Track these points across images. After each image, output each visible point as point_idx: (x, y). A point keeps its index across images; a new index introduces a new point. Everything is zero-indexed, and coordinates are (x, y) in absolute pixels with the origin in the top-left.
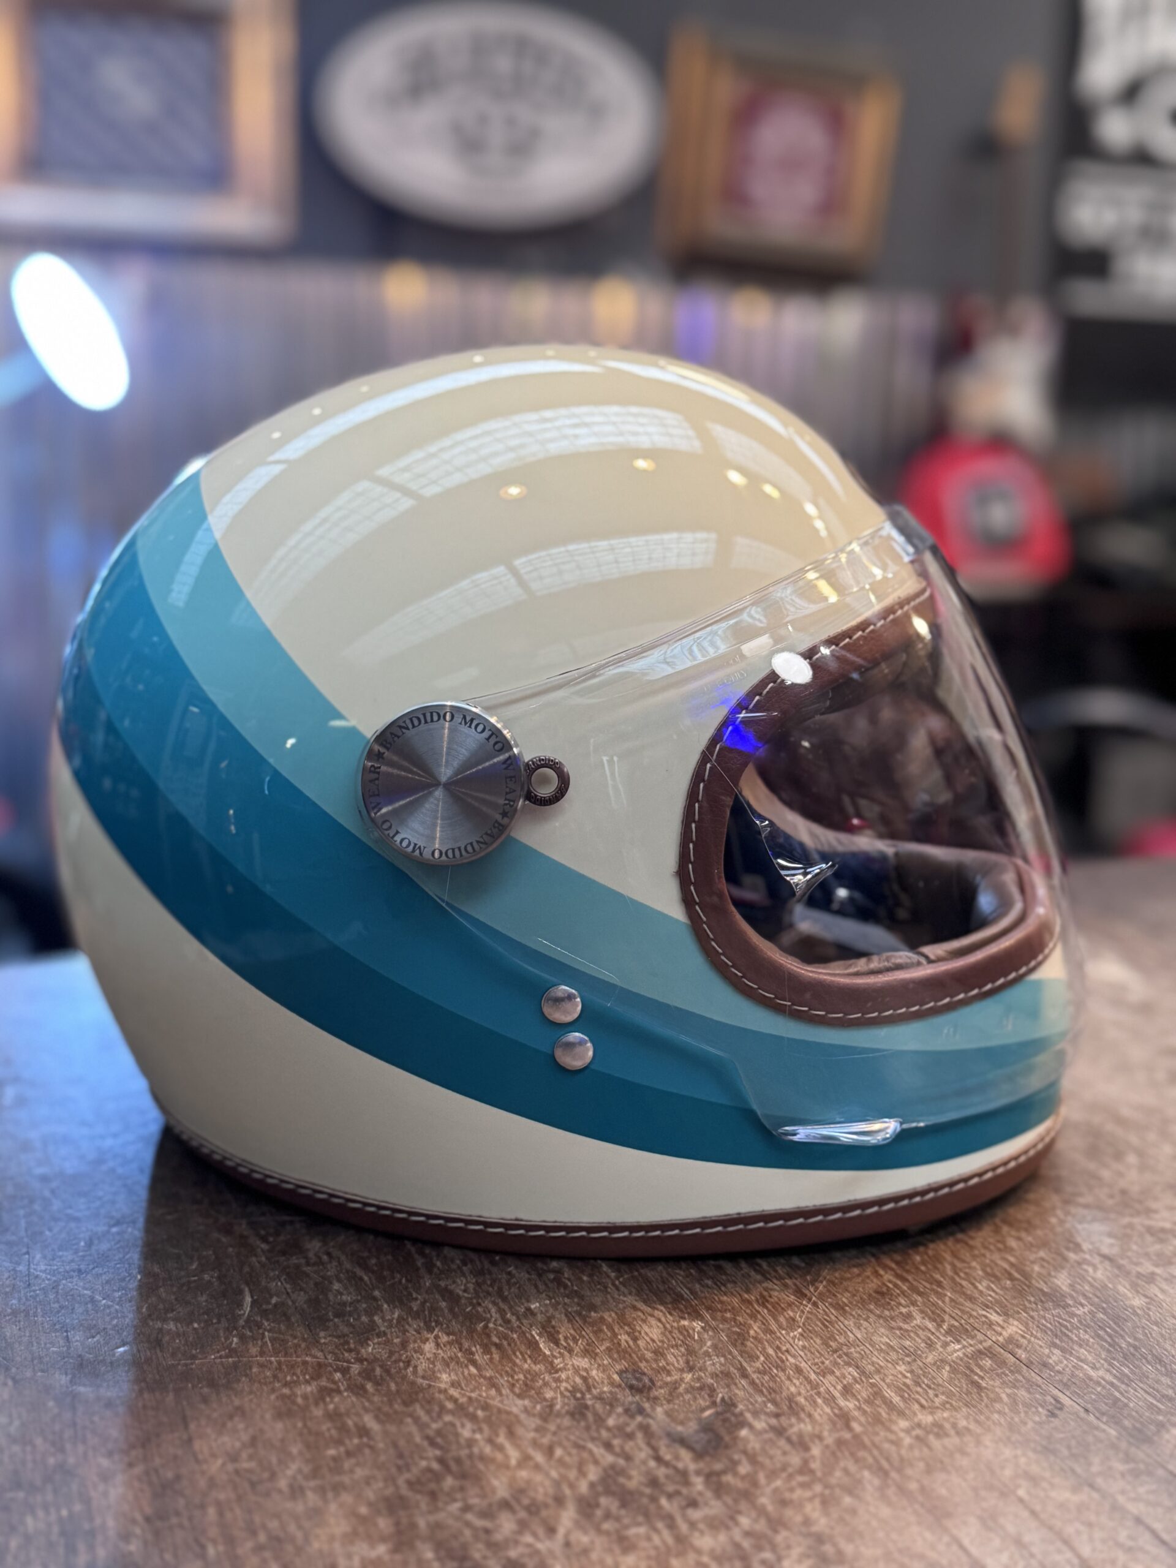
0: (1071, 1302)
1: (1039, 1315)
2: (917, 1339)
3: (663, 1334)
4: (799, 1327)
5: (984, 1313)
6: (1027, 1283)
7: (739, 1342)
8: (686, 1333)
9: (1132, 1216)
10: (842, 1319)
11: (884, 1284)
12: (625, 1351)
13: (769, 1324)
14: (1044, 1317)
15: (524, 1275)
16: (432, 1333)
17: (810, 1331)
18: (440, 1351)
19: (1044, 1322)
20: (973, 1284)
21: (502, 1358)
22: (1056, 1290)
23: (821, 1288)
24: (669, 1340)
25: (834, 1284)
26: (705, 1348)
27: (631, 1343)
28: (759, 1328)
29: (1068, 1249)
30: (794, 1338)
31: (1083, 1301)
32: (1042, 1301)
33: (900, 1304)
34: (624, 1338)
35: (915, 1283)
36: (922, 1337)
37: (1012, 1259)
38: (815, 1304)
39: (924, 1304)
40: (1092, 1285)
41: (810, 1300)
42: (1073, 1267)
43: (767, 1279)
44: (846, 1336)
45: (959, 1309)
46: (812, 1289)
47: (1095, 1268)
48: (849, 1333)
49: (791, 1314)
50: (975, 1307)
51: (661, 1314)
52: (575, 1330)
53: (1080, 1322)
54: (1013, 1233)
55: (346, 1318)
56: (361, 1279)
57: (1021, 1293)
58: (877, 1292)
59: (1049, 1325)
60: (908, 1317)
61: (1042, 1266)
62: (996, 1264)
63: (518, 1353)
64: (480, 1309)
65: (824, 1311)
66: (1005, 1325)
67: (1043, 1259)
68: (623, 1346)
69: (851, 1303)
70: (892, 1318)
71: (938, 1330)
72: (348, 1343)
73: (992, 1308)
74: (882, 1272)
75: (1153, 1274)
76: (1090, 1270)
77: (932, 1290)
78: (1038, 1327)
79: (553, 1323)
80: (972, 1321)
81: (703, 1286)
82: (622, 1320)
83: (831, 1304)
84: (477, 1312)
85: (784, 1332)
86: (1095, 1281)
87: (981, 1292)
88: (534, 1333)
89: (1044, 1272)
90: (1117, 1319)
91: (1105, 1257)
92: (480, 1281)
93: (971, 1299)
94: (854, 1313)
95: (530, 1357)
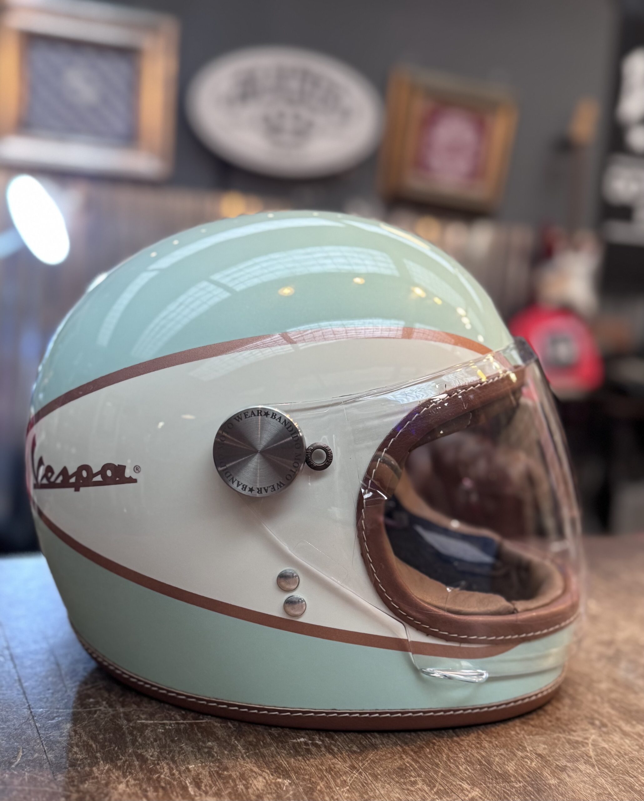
0: (513, 780)
1: (492, 786)
2: (417, 796)
3: (265, 786)
4: (348, 786)
5: (461, 783)
6: (489, 767)
7: (310, 792)
8: (279, 786)
9: (560, 733)
10: (374, 782)
11: (404, 764)
12: (240, 795)
13: (330, 783)
14: (495, 787)
15: (190, 749)
16: (126, 778)
17: (354, 789)
18: (128, 789)
19: (495, 790)
20: (457, 766)
21: (164, 795)
22: (506, 772)
23: (366, 764)
24: (267, 790)
25: (374, 762)
26: (288, 795)
27: (244, 790)
28: (324, 785)
29: (517, 750)
30: (343, 792)
31: (521, 780)
32: (496, 778)
33: (411, 776)
34: (241, 787)
35: (423, 764)
36: (420, 795)
37: (483, 753)
38: (360, 773)
39: (425, 776)
40: (527, 770)
41: (358, 770)
42: (519, 760)
43: (335, 757)
44: (375, 792)
45: (446, 780)
46: (360, 764)
47: (532, 761)
48: (377, 791)
49: (345, 778)
50: (456, 780)
51: (266, 774)
52: (212, 781)
53: (515, 791)
54: (487, 739)
55: (76, 768)
56: (91, 746)
57: (484, 773)
58: (398, 768)
59: (497, 792)
60: (414, 783)
61: (501, 759)
62: (473, 755)
63: (175, 793)
64: (158, 767)
65: (364, 777)
66: (472, 790)
67: (502, 754)
68: (239, 792)
69: (382, 773)
70: (405, 783)
71: (430, 791)
72: (73, 781)
73: (465, 781)
74: (404, 757)
75: (566, 766)
76: (529, 763)
77: (432, 768)
78: (491, 793)
79: (200, 777)
80: (452, 787)
81: (296, 760)
82: (242, 776)
83: (370, 774)
84: (156, 768)
85: (338, 788)
86: (531, 769)
87: (461, 771)
88: (187, 782)
89: (500, 761)
90: (539, 791)
91: (539, 755)
92: (162, 751)
93: (454, 774)
94: (382, 779)
95: (181, 795)
